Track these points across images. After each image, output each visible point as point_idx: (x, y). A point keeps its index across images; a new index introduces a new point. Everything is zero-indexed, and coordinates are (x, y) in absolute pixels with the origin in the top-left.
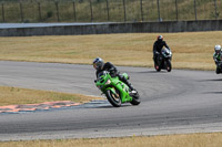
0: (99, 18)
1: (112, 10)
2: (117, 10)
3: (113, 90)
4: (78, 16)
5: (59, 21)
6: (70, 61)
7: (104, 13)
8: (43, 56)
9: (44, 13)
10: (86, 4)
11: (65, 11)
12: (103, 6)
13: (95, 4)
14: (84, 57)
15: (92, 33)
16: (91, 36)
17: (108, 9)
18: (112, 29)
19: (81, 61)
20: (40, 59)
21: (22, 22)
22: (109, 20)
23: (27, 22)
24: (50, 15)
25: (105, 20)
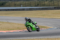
0: (51, 6)
1: (55, 3)
2: (56, 3)
3: (29, 27)
4: (46, 5)
5: (40, 6)
6: (43, 17)
7: (53, 4)
8: (36, 16)
9: (37, 4)
10: (48, 2)
11: (42, 4)
12: (53, 2)
13: (50, 2)
14: (47, 16)
15: (50, 10)
16: (49, 10)
17: (54, 3)
18: (55, 8)
19: (46, 17)
20: (35, 17)
21: (31, 7)
22: (54, 6)
23: (32, 7)
24: (38, 5)
25: (53, 6)
